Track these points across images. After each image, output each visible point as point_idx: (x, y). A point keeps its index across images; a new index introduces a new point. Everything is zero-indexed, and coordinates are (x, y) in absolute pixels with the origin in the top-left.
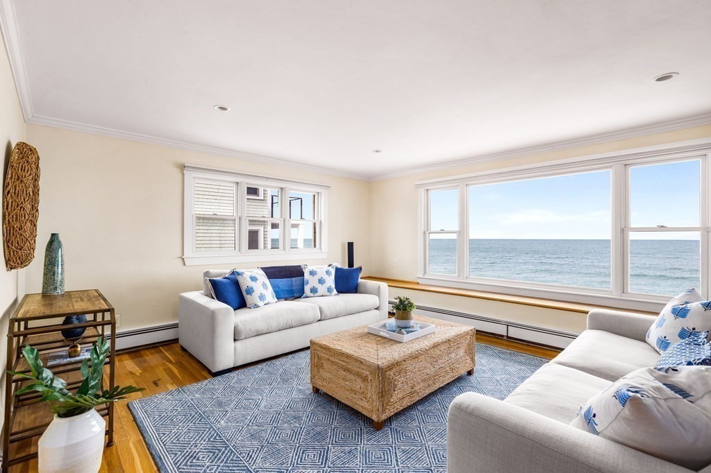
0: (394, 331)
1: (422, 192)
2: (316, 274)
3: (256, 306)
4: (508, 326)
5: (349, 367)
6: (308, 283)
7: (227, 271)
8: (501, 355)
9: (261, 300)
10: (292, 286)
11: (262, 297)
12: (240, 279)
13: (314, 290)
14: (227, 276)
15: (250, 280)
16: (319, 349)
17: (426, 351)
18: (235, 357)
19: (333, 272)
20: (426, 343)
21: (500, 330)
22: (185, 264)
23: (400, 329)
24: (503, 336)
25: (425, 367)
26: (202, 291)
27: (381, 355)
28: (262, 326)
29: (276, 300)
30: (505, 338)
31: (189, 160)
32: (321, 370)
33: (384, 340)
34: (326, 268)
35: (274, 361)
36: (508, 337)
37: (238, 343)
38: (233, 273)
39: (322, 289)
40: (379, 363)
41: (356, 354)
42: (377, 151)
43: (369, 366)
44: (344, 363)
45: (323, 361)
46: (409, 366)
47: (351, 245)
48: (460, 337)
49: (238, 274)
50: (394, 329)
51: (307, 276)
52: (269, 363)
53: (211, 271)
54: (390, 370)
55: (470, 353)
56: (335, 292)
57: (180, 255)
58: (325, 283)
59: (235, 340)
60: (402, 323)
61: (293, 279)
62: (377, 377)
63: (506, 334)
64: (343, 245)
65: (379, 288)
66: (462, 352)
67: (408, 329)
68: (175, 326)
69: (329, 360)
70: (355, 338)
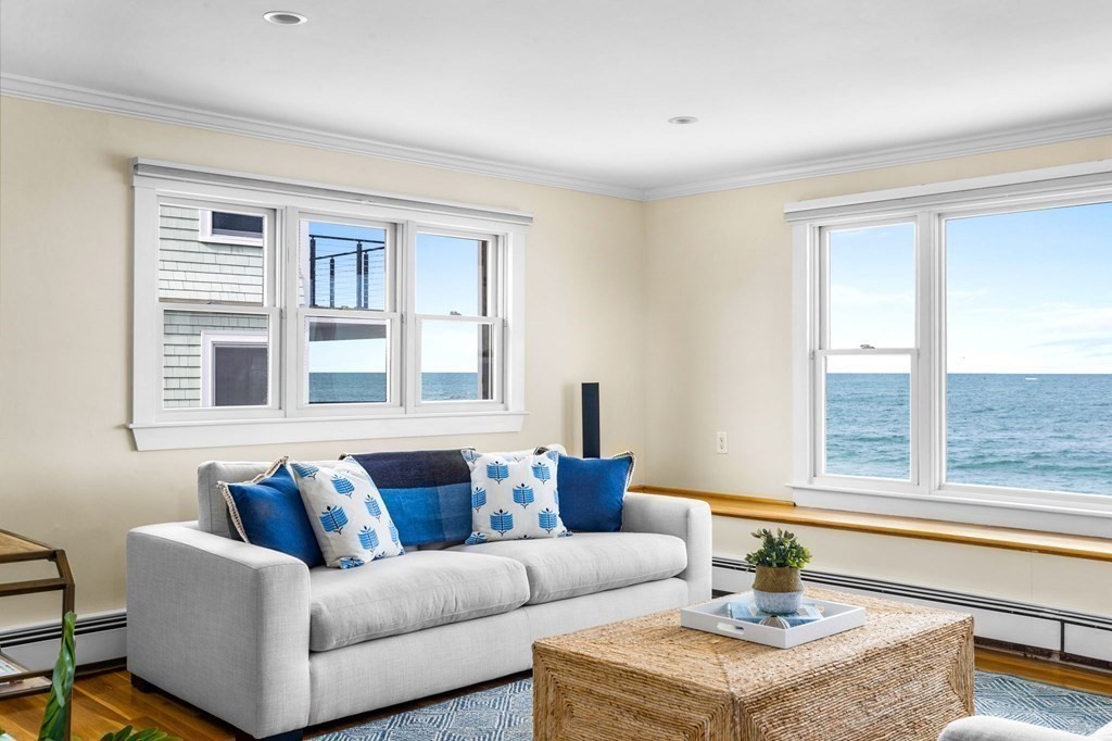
0: (757, 621)
1: (807, 232)
2: (506, 475)
3: (354, 563)
4: (1063, 622)
5: (649, 705)
6: (483, 503)
7: (267, 465)
8: (1043, 701)
9: (365, 547)
10: (437, 508)
11: (368, 538)
12: (305, 485)
13: (502, 522)
14: (267, 477)
15: (334, 490)
16: (560, 665)
17: (847, 670)
18: (313, 697)
19: (553, 468)
20: (845, 649)
21: (1042, 635)
22: (134, 447)
23: (772, 616)
24: (1049, 653)
25: (845, 712)
26: (196, 523)
27: (732, 674)
28: (380, 614)
29: (400, 547)
30: (1056, 659)
31: (147, 148)
32: (565, 721)
33: (732, 643)
34: (533, 460)
35: (410, 714)
36: (1064, 656)
37: (321, 662)
38: (282, 470)
39: (524, 518)
40: (732, 690)
41: (667, 673)
42: (683, 121)
43: (706, 698)
44: (635, 698)
45: (573, 698)
46: (806, 703)
47: (590, 393)
48: (932, 638)
49: (301, 472)
50: (754, 616)
51: (479, 480)
52: (398, 718)
53: (221, 464)
54: (761, 708)
55: (959, 687)
56: (560, 527)
57: (122, 419)
58: (531, 500)
59: (312, 652)
60: (776, 600)
61: (441, 489)
62: (729, 725)
63: (1058, 648)
64: (567, 390)
65: (687, 515)
66: (937, 680)
67: (791, 617)
68: (118, 623)
69: (590, 692)
70: (653, 639)
